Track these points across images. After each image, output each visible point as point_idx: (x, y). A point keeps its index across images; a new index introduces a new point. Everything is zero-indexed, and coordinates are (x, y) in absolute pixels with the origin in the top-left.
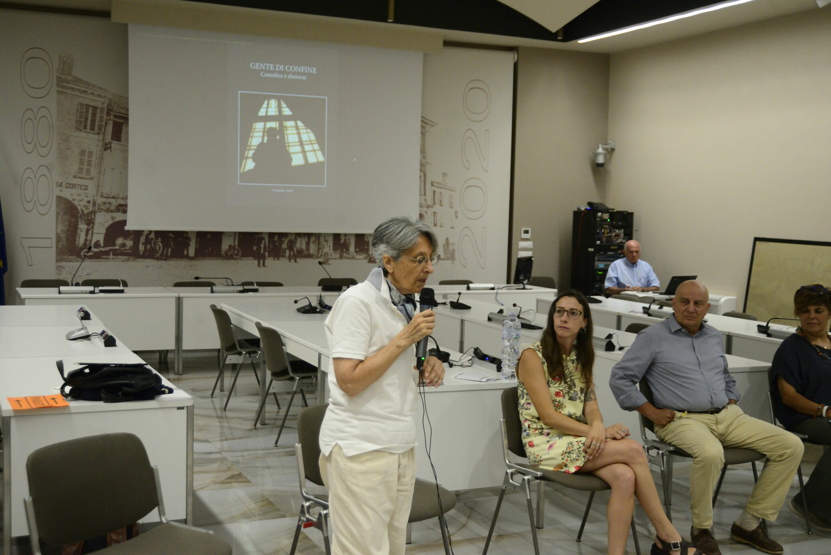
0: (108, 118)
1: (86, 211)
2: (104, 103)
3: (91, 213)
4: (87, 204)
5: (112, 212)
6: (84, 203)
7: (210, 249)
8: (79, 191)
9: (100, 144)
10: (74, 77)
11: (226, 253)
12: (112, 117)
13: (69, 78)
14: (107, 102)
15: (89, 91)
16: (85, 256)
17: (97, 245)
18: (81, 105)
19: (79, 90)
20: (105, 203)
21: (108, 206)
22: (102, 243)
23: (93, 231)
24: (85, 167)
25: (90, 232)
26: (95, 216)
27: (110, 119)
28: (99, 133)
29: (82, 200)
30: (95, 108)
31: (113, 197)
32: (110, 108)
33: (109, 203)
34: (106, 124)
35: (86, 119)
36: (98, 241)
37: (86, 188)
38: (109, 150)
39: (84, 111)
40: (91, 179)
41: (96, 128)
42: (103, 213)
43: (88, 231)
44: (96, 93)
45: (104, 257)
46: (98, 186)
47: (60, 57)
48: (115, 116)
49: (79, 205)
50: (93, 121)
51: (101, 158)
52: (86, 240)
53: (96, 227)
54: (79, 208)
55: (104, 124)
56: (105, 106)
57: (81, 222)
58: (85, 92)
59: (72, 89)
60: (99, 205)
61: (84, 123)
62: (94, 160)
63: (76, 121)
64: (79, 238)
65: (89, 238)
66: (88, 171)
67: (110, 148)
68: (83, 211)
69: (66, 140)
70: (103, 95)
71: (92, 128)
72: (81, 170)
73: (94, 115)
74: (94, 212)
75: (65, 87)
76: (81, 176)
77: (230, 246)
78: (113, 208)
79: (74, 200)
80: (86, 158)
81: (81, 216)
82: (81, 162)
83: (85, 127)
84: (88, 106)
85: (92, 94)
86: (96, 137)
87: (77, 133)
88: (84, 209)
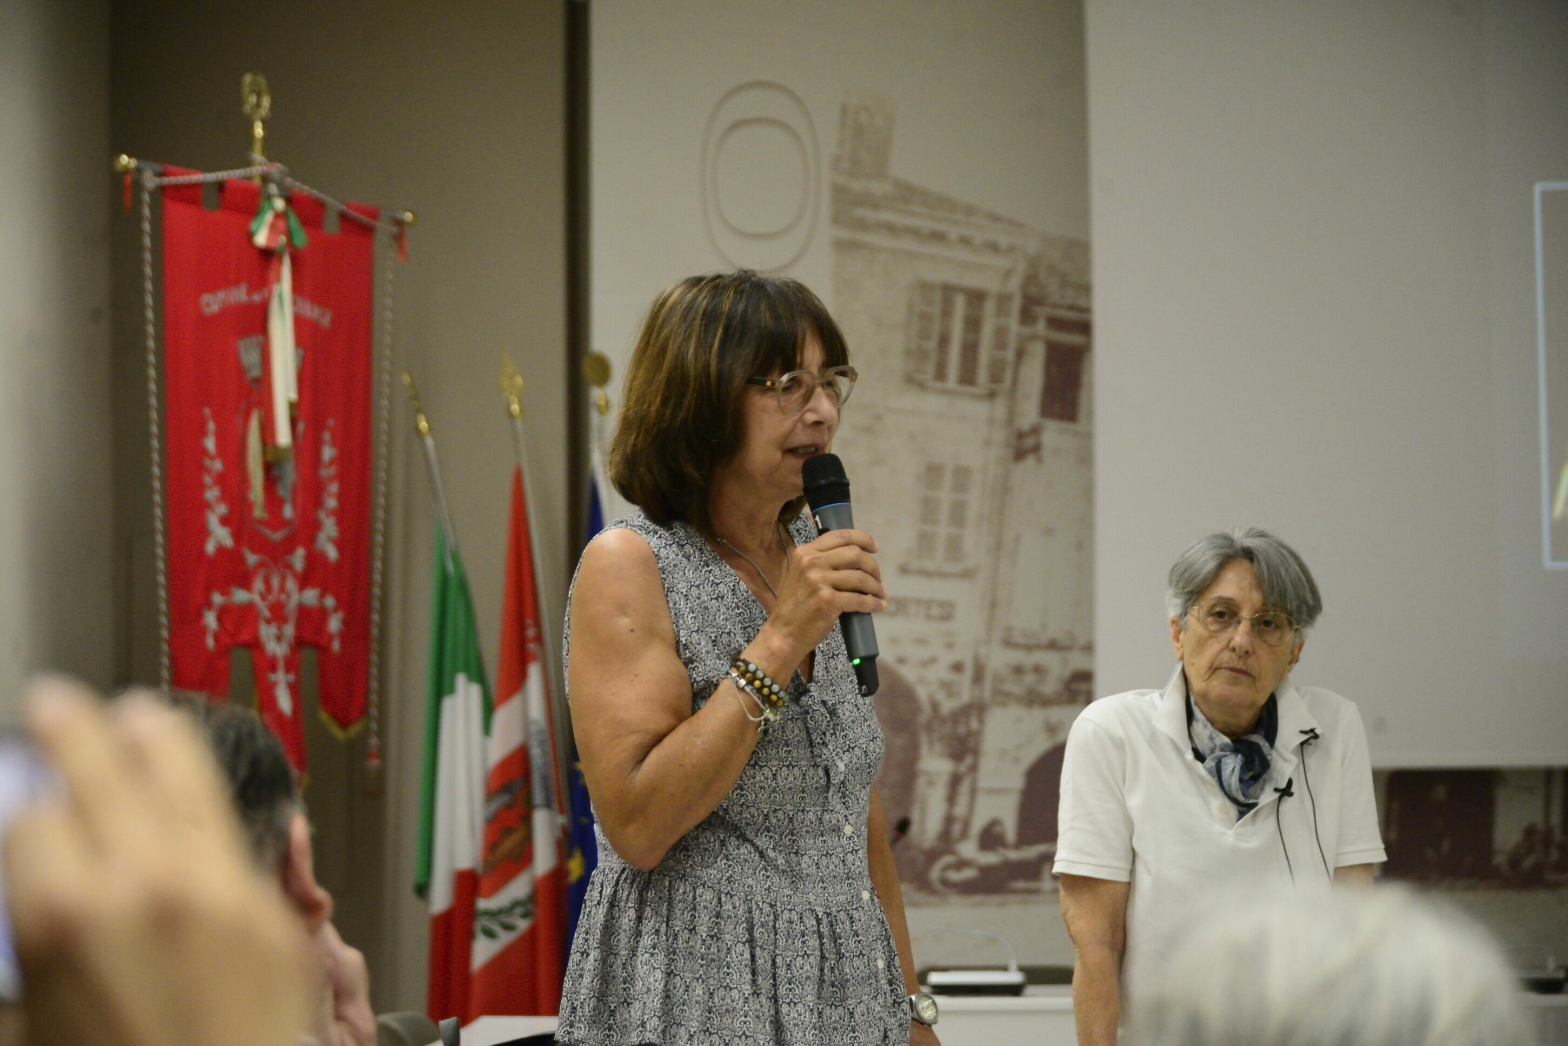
0: (1027, 331)
1: (948, 706)
2: (1008, 274)
3: (965, 712)
4: (949, 676)
5: (1047, 702)
6: (941, 672)
7: (1445, 846)
8: (921, 627)
9: (1000, 435)
10: (897, 183)
11: (1515, 861)
12: (1041, 328)
13: (879, 188)
14: (1021, 268)
15: (954, 232)
16: (945, 883)
17: (990, 839)
18: (925, 287)
19: (914, 233)
20: (1018, 670)
21: (1030, 679)
22: (1010, 830)
23: (974, 781)
24: (943, 530)
25: (964, 788)
26: (981, 720)
27: (1034, 337)
28: (992, 395)
29: (933, 660)
30: (976, 297)
31: (1053, 645)
32: (1033, 290)
33: (1038, 669)
34: (1020, 354)
35: (944, 341)
36: (994, 823)
37: (947, 612)
38: (1030, 461)
39: (936, 310)
40: (967, 575)
41: (982, 375)
42: (1015, 711)
43: (955, 781)
44: (979, 237)
45: (1020, 884)
46: (993, 605)
47: (844, 110)
48: (1056, 323)
49: (921, 680)
50: (970, 351)
51: (1003, 490)
52: (949, 820)
53: (987, 764)
54: (922, 693)
55: (1010, 355)
56: (1014, 285)
57: (931, 744)
58: (938, 237)
59: (891, 229)
60: (998, 679)
61: (934, 357)
62: (975, 501)
63: (908, 353)
64: (923, 810)
65: (960, 809)
66: (954, 547)
67: (1036, 449)
68: (935, 706)
69: (869, 430)
70: (1004, 242)
71: (968, 377)
72: (925, 541)
73: (973, 324)
74: (977, 709)
75: (862, 225)
76: (929, 565)
77: (1530, 832)
78: (1050, 687)
79: (901, 661)
80: (945, 496)
81: (929, 727)
82: (928, 510)
83: (941, 374)
84: (949, 291)
85: (965, 241)
86: (980, 410)
87: (911, 399)
88: (941, 697)
